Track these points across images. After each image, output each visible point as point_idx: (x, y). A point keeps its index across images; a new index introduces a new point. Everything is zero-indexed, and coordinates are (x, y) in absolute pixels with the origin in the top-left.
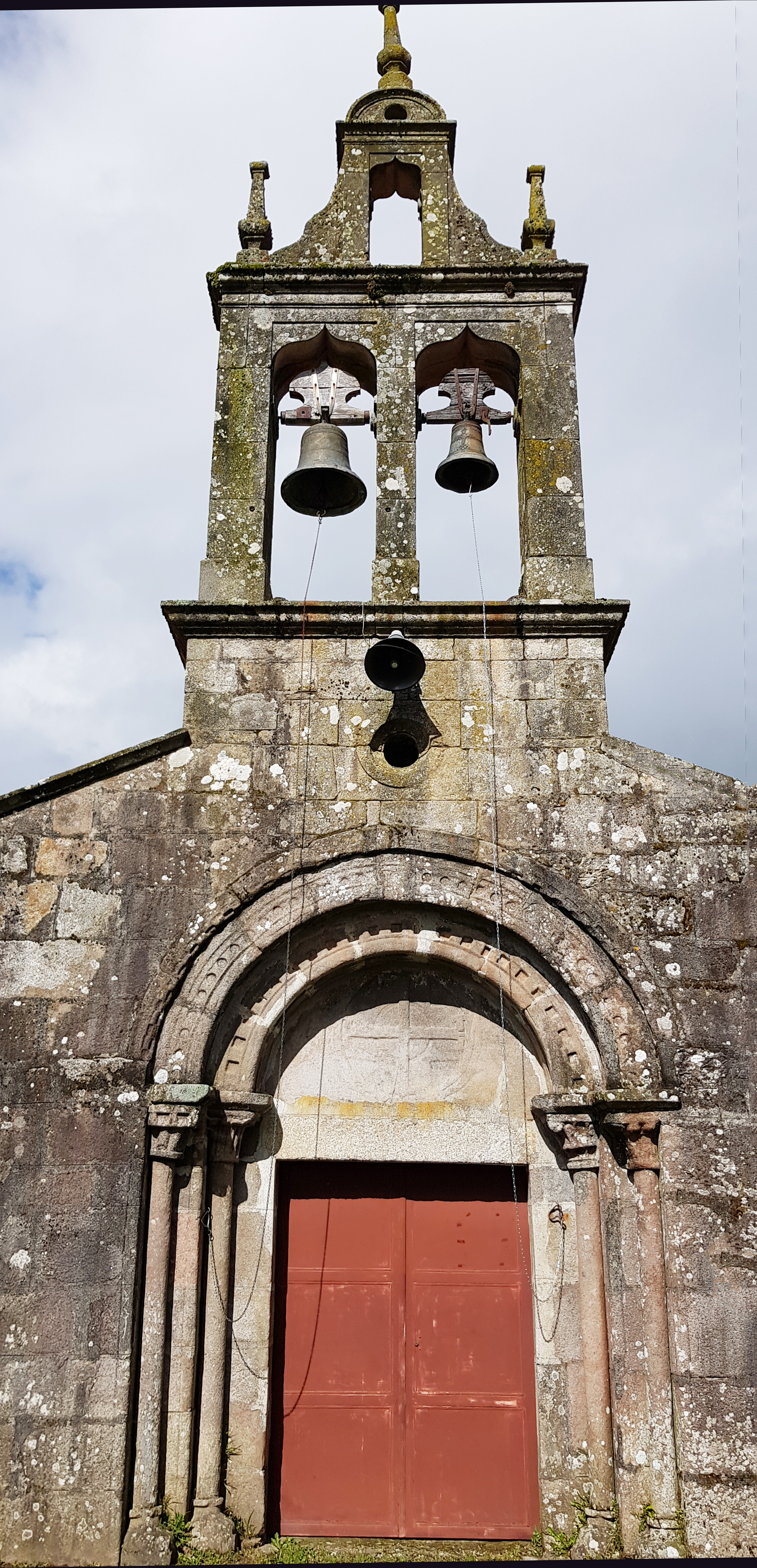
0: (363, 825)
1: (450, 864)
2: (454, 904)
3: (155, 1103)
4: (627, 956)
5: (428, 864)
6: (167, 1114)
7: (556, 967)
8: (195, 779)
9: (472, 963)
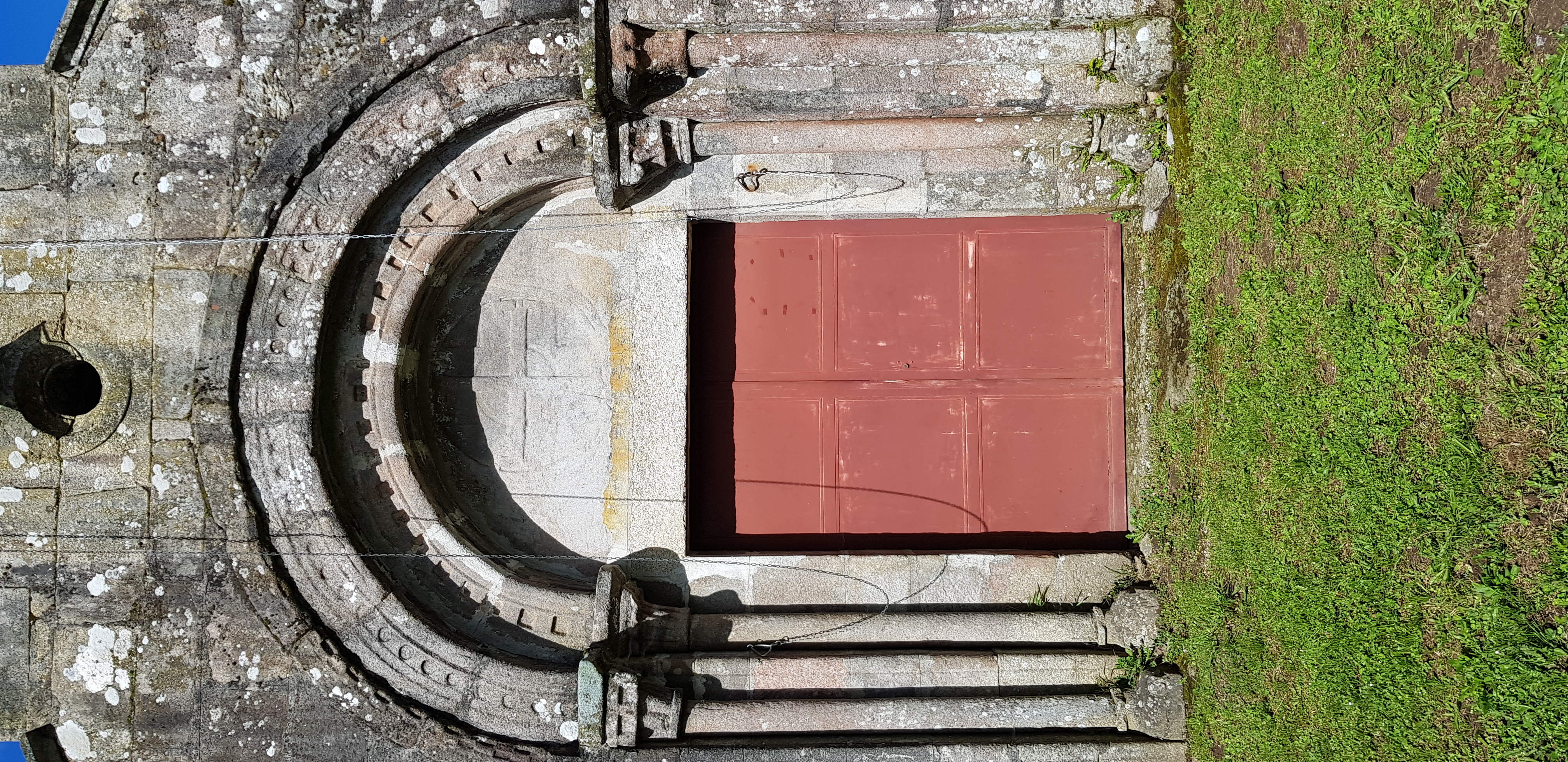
0: (191, 445)
1: (256, 311)
2: (319, 306)
3: (604, 738)
4: (395, 55)
5: (256, 345)
6: (620, 719)
7: (413, 159)
8: (111, 715)
9: (412, 283)
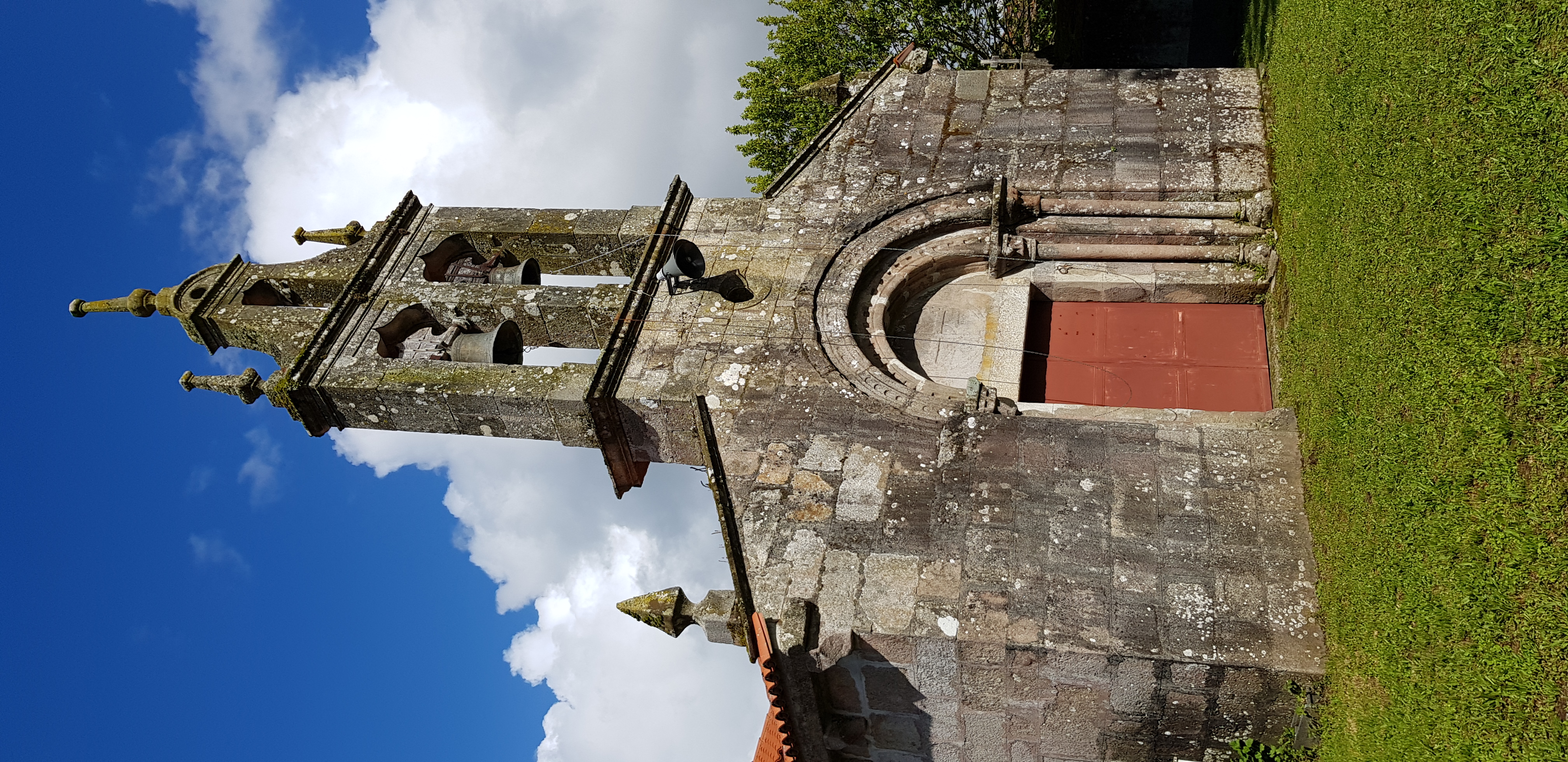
0: (793, 308)
1: (831, 270)
2: (859, 272)
3: (978, 407)
4: (909, 197)
5: (829, 281)
6: (986, 402)
7: (910, 231)
8: (733, 394)
9: (898, 280)
